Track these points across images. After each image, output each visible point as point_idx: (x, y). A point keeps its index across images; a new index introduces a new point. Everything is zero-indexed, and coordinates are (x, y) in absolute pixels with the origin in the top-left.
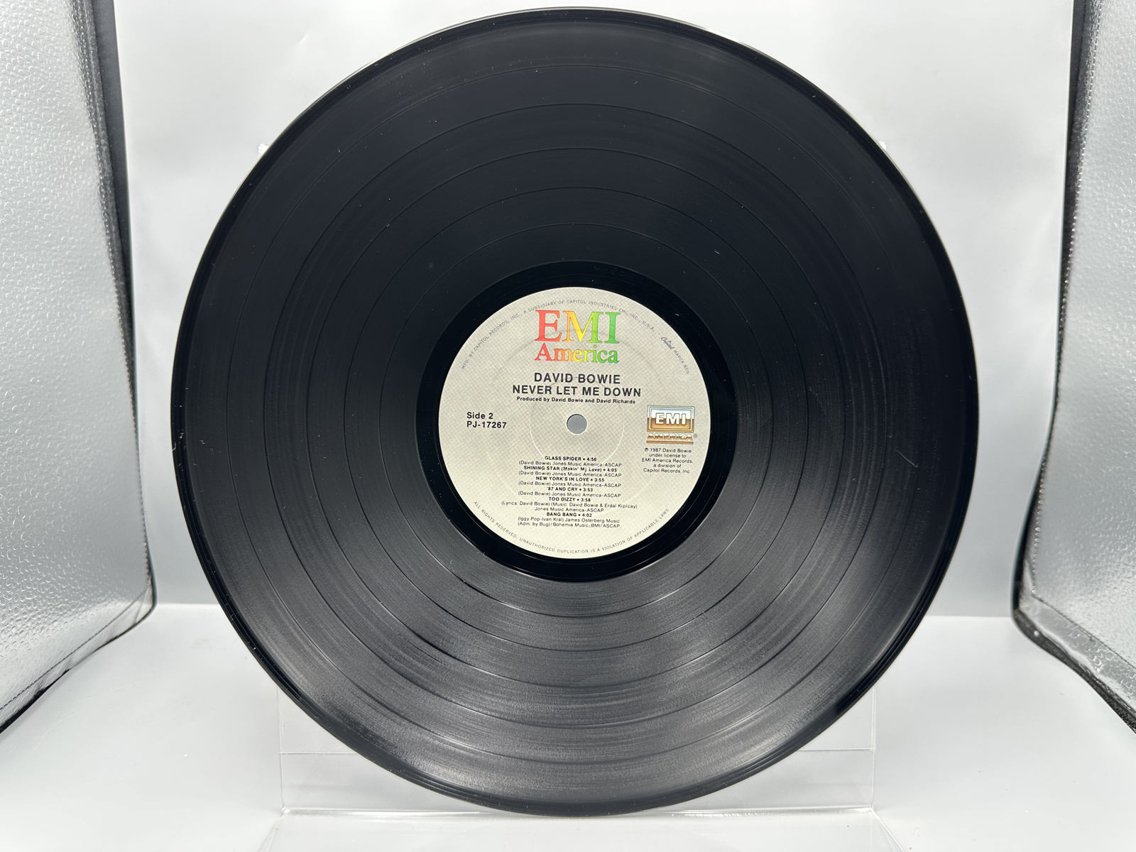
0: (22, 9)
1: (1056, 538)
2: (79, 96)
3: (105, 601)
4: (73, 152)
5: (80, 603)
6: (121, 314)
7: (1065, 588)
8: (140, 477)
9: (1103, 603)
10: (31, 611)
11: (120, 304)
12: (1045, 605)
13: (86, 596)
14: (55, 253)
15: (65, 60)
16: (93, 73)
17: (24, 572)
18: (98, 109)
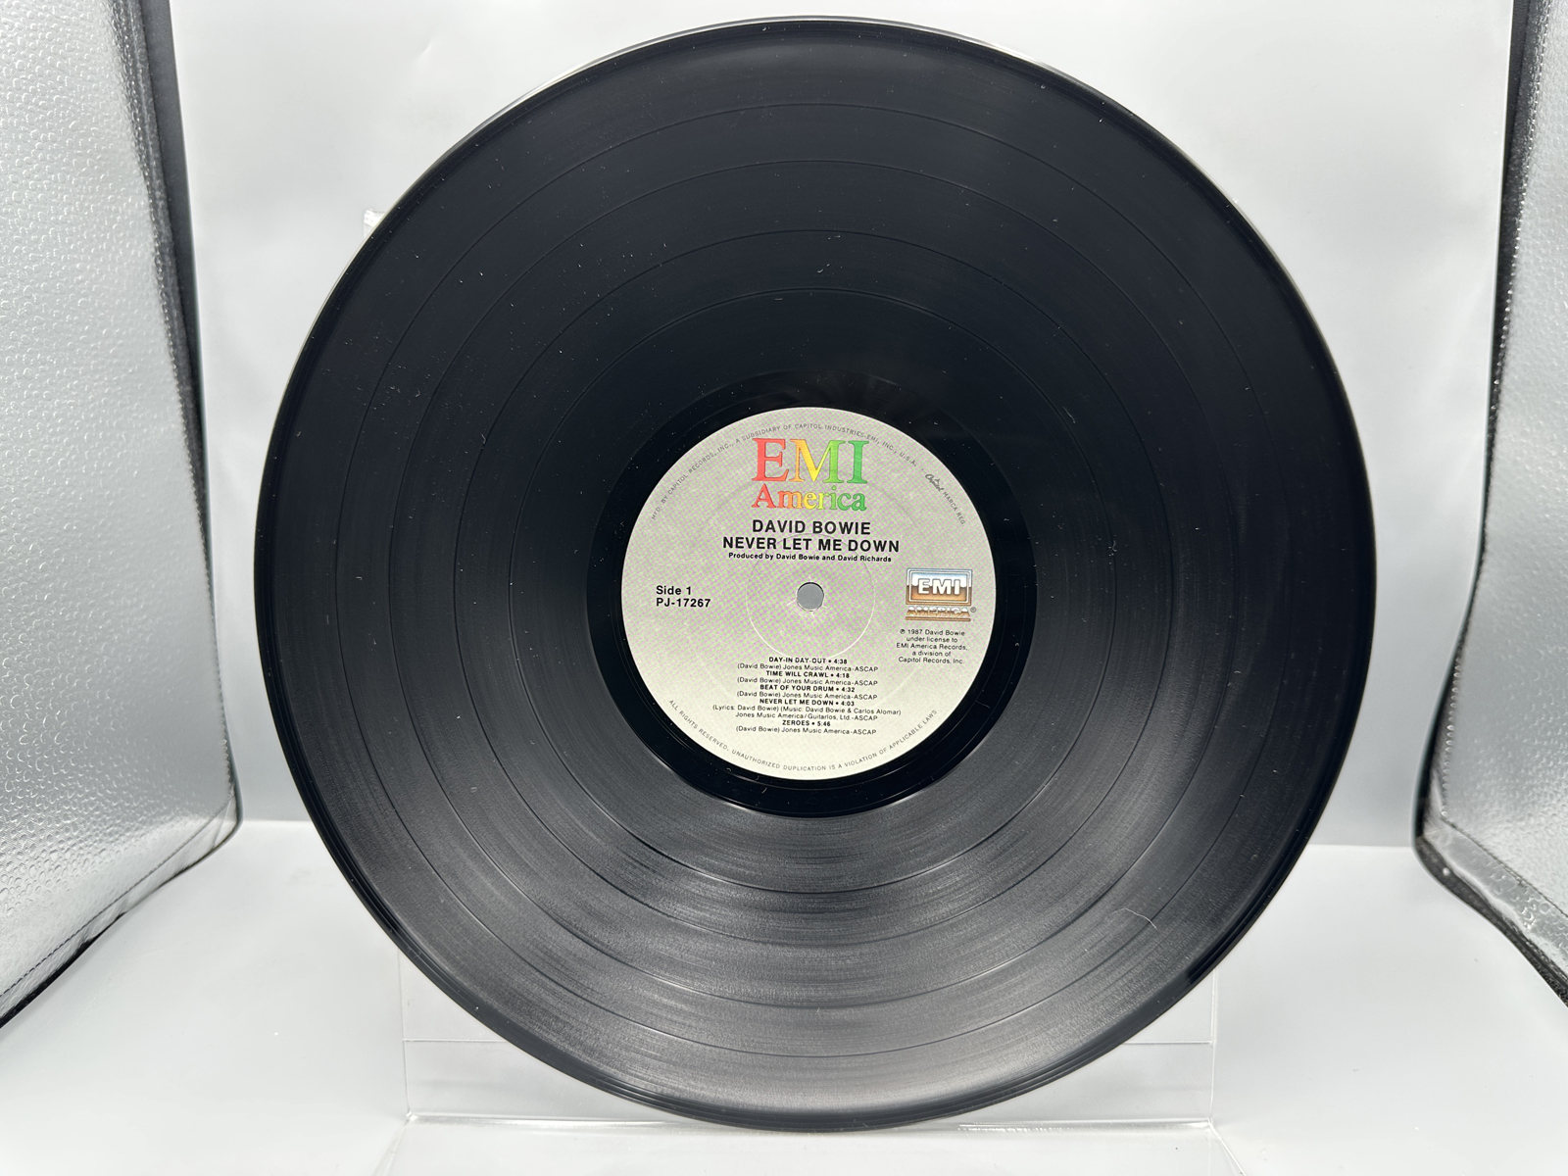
0: (42, 18)
1: (1476, 741)
2: (124, 134)
3: (171, 820)
4: (117, 211)
5: (137, 825)
6: (188, 431)
7: (1487, 811)
8: (216, 651)
9: (1537, 835)
10: (69, 839)
11: (185, 417)
12: (1458, 833)
13: (145, 815)
14: (95, 352)
15: (103, 85)
16: (144, 100)
17: (60, 787)
18: (151, 149)
